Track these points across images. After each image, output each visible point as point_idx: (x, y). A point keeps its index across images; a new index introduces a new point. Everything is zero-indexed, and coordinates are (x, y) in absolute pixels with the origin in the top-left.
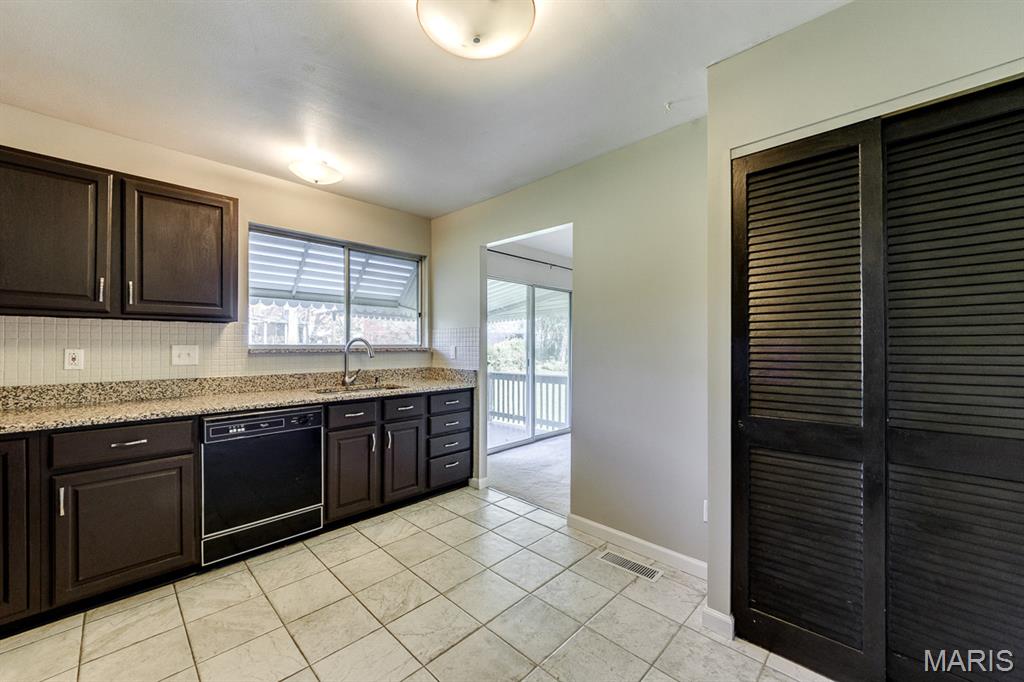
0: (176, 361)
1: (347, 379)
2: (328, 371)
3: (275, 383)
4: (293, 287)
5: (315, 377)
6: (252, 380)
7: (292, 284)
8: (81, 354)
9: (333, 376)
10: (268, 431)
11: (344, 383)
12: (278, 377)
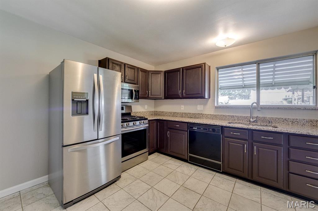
0: (198, 109)
1: (251, 120)
2: (244, 115)
3: (222, 118)
4: (272, 81)
5: (238, 117)
6: (215, 116)
7: (272, 80)
8: (183, 106)
9: (245, 118)
10: (203, 131)
11: (250, 121)
12: (224, 116)
